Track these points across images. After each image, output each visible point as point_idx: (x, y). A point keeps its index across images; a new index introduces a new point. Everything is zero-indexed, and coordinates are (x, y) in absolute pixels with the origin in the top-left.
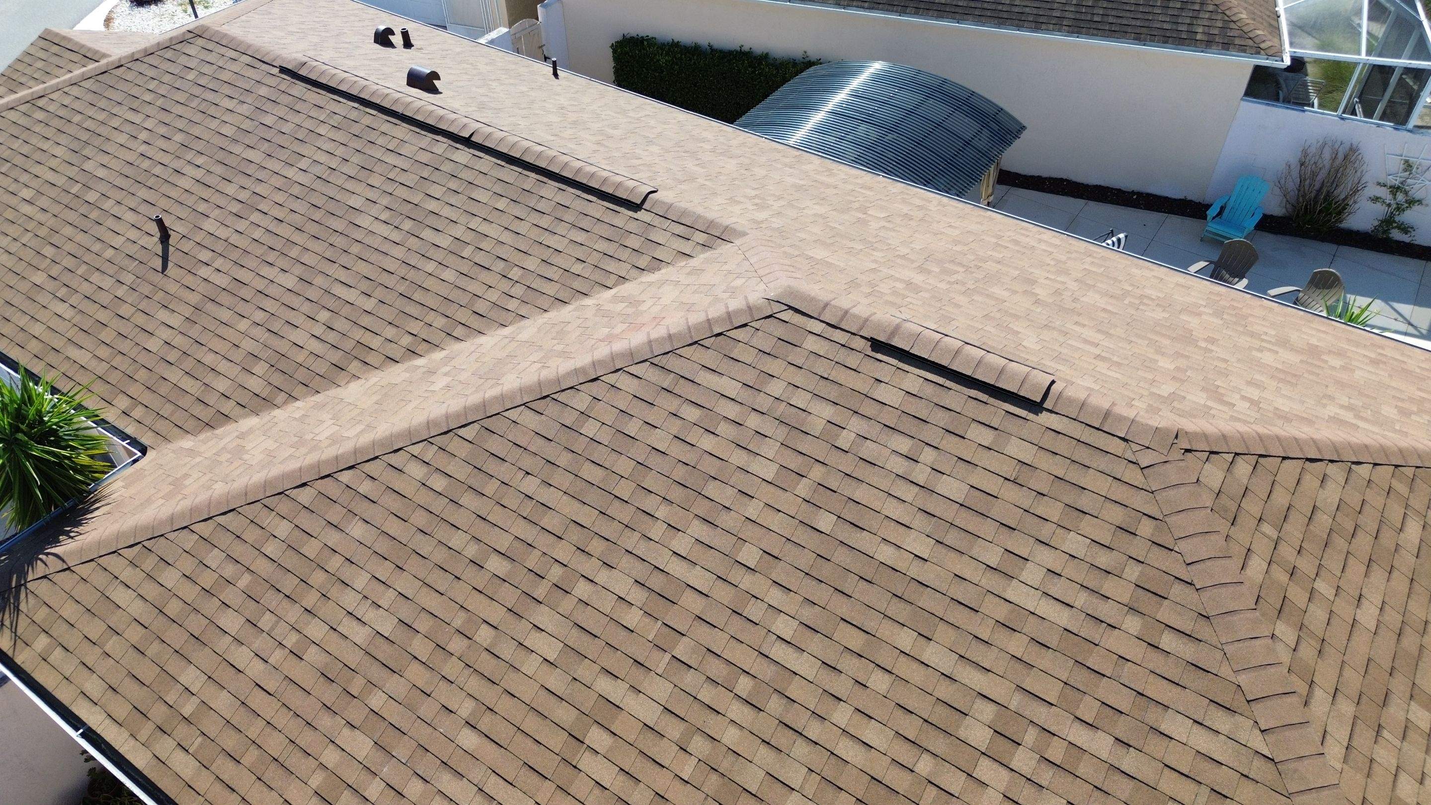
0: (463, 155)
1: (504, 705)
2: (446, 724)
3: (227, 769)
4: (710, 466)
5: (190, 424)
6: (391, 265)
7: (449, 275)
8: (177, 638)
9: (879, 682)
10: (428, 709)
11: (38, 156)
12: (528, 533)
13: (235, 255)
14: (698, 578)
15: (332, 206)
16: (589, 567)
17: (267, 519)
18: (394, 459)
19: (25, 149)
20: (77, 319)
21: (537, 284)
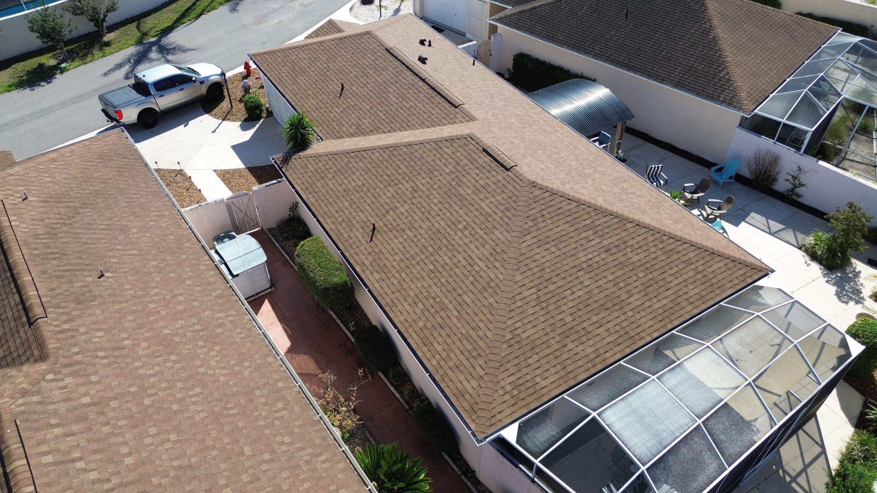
0: (421, 84)
1: (377, 203)
2: (364, 204)
3: (321, 203)
4: (437, 167)
5: (334, 137)
6: (393, 109)
7: (405, 114)
8: (318, 176)
9: (448, 214)
10: (362, 200)
11: (318, 59)
12: (394, 172)
13: (357, 97)
14: (424, 189)
15: (384, 90)
16: (403, 182)
17: (343, 157)
18: (374, 151)
19: (316, 57)
20: (316, 105)
21: (425, 121)
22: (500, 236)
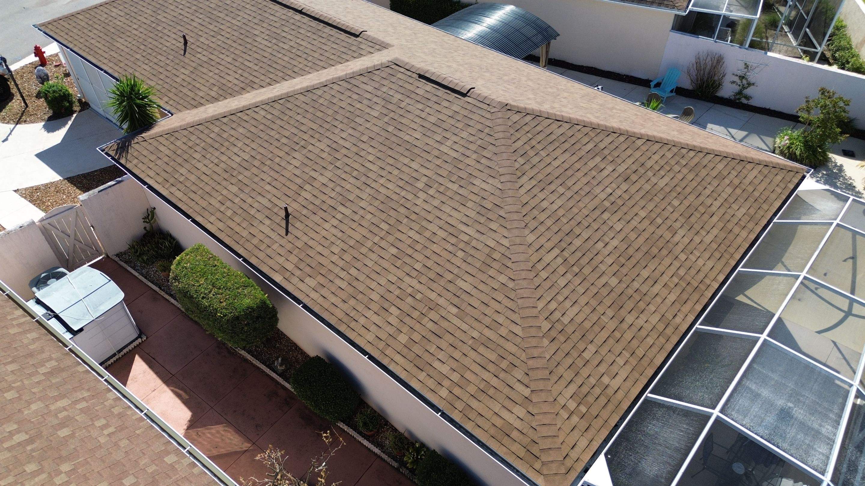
0: (298, 17)
1: (281, 179)
2: (262, 184)
3: (192, 195)
4: (358, 112)
5: (189, 107)
6: (266, 55)
7: (286, 59)
8: (179, 160)
9: (396, 172)
10: (256, 179)
11: (140, 13)
12: (296, 131)
13: (211, 50)
14: (347, 145)
15: (247, 34)
16: (313, 141)
17: (211, 127)
18: (256, 109)
19: (136, 10)
20: (151, 71)
21: (318, 62)
22: (484, 186)
